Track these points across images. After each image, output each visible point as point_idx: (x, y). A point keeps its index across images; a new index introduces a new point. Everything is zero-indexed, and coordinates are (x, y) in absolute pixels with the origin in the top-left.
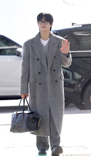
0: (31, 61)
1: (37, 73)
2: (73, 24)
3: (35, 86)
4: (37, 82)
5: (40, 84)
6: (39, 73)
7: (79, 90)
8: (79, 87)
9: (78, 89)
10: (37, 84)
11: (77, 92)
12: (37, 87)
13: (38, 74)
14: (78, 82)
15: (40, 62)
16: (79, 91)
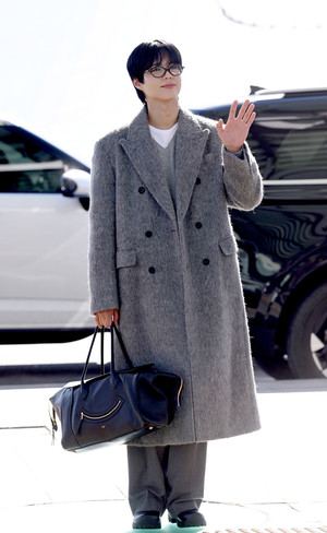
0: (118, 197)
1: (141, 236)
2: (254, 89)
3: (137, 280)
4: (142, 263)
5: (152, 270)
6: (149, 234)
7: (272, 313)
8: (271, 304)
9: (269, 309)
10: (144, 272)
11: (266, 318)
12: (144, 280)
13: (144, 237)
14: (268, 284)
15: (151, 195)
16: (271, 317)
